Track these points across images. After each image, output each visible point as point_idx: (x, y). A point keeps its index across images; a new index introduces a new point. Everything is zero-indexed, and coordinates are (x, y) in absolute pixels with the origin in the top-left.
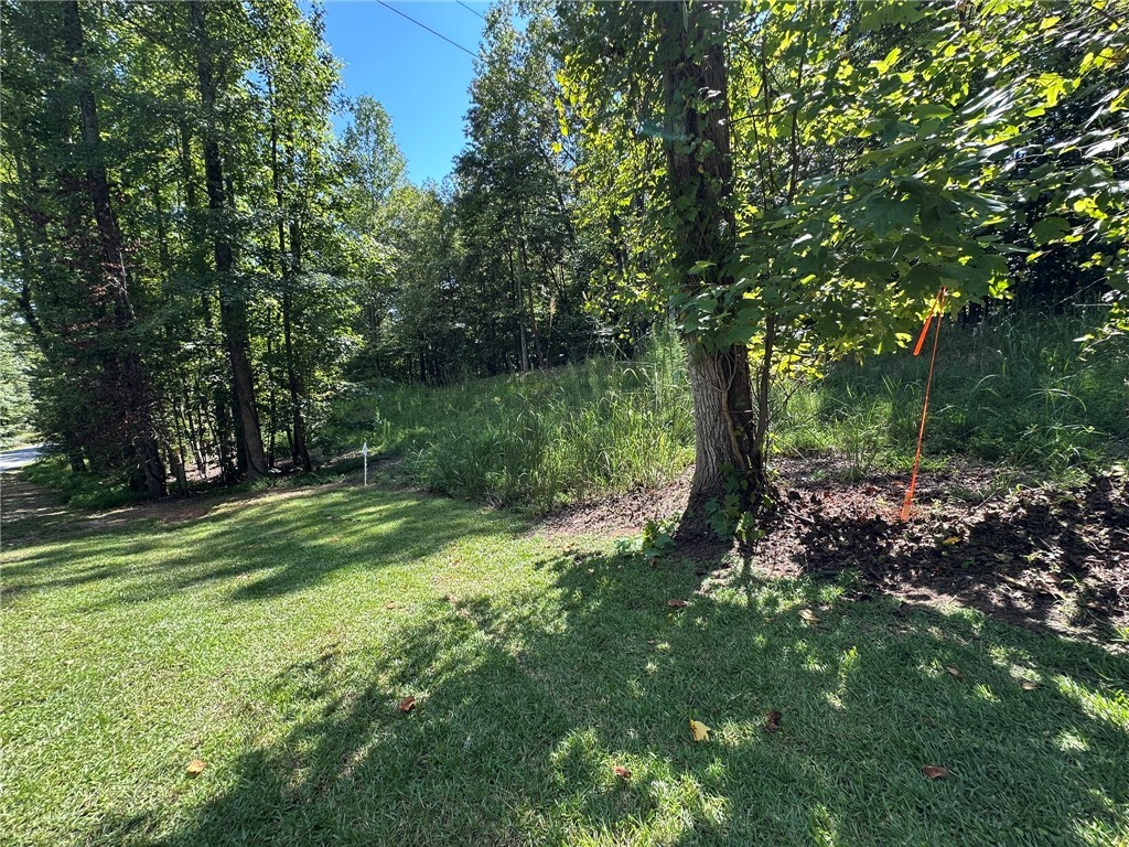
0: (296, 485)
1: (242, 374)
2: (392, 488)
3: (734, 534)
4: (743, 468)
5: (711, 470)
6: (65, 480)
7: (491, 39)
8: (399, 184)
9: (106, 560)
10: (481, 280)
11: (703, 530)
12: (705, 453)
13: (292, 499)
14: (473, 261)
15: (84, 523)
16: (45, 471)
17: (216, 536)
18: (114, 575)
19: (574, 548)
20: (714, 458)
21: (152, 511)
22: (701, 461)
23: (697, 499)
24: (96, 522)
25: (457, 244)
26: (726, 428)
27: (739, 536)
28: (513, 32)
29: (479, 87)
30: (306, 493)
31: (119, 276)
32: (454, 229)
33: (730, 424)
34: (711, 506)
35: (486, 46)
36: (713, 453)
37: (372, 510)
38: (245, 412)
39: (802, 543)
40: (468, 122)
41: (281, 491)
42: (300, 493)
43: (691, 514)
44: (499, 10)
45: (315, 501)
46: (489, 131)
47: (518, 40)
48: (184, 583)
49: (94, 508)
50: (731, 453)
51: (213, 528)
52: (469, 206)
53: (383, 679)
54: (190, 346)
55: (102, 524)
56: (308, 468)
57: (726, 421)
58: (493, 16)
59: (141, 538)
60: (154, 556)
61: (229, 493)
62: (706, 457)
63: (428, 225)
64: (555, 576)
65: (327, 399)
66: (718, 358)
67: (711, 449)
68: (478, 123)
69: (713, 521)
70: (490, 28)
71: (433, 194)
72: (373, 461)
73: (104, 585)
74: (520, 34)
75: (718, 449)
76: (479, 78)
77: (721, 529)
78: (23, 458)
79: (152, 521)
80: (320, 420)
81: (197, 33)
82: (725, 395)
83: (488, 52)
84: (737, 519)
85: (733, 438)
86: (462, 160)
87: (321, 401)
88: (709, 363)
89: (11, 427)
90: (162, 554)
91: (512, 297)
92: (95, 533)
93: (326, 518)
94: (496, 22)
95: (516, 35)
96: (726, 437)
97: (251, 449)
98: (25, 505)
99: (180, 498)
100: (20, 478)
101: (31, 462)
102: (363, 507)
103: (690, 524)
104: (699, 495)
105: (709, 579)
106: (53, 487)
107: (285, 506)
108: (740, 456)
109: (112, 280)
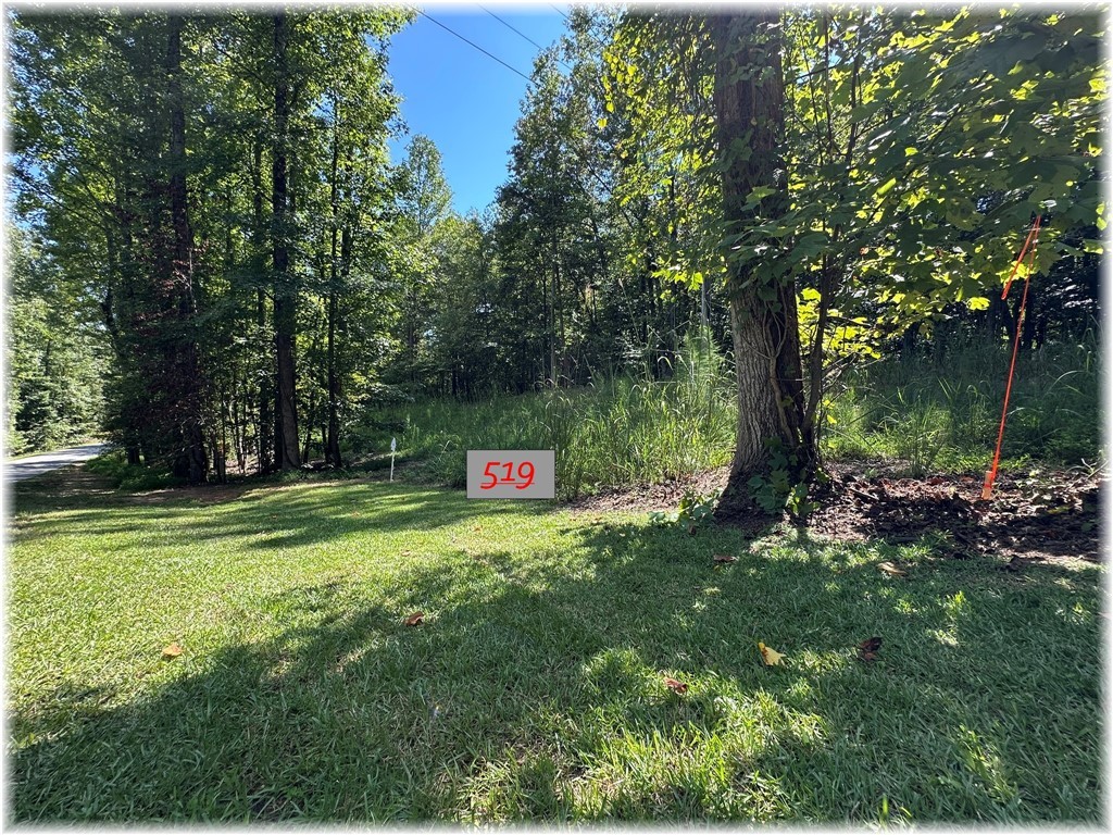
0: (324, 479)
1: (286, 369)
2: (416, 483)
3: (783, 507)
4: (792, 444)
5: (755, 447)
6: (120, 470)
7: (538, 81)
8: (445, 213)
9: (138, 521)
10: (516, 304)
11: (746, 506)
12: (749, 428)
13: (319, 487)
14: (508, 284)
15: (128, 499)
16: (105, 464)
17: (245, 510)
18: (142, 530)
19: (602, 521)
20: (759, 434)
21: (190, 492)
22: (743, 439)
23: (738, 478)
24: (139, 499)
25: (495, 269)
26: (773, 400)
27: (789, 510)
28: (559, 75)
29: (524, 125)
30: (333, 484)
31: (186, 274)
32: (492, 255)
33: (778, 394)
34: (755, 482)
35: (533, 88)
36: (757, 428)
37: (394, 496)
38: (285, 406)
39: (866, 517)
40: (512, 157)
41: (309, 482)
42: (328, 484)
43: (733, 491)
44: (547, 56)
45: (342, 490)
46: (531, 164)
47: (562, 83)
48: (207, 537)
49: (141, 489)
50: (778, 427)
51: (242, 505)
52: (508, 233)
53: (389, 602)
54: (242, 341)
55: (143, 500)
56: (339, 464)
57: (773, 392)
58: (541, 61)
59: (173, 510)
60: (181, 520)
61: (263, 482)
62: (750, 433)
63: (467, 251)
64: (582, 539)
65: (362, 402)
66: (766, 322)
67: (755, 423)
68: (521, 156)
69: (759, 496)
70: (537, 72)
71: (474, 221)
72: (400, 462)
73: (133, 535)
74: (565, 77)
75: (763, 424)
76: (524, 117)
77: (767, 503)
78: (88, 453)
79: (189, 500)
80: (353, 419)
81: (277, 59)
82: (773, 362)
83: (534, 94)
84: (786, 494)
85: (781, 410)
86: (504, 190)
87: (356, 403)
88: (757, 330)
89: (83, 425)
90: (192, 519)
91: (544, 319)
92: (135, 505)
93: (349, 501)
94: (543, 66)
95: (561, 78)
96: (773, 409)
97: (287, 442)
98: (83, 487)
99: (216, 484)
100: (83, 468)
101: (96, 456)
102: (387, 495)
103: (731, 501)
104: (741, 474)
105: (759, 542)
106: (109, 475)
107: (312, 492)
108: (788, 431)
109: (181, 277)
